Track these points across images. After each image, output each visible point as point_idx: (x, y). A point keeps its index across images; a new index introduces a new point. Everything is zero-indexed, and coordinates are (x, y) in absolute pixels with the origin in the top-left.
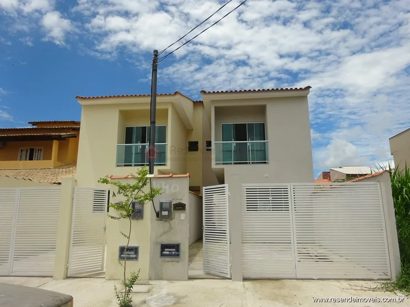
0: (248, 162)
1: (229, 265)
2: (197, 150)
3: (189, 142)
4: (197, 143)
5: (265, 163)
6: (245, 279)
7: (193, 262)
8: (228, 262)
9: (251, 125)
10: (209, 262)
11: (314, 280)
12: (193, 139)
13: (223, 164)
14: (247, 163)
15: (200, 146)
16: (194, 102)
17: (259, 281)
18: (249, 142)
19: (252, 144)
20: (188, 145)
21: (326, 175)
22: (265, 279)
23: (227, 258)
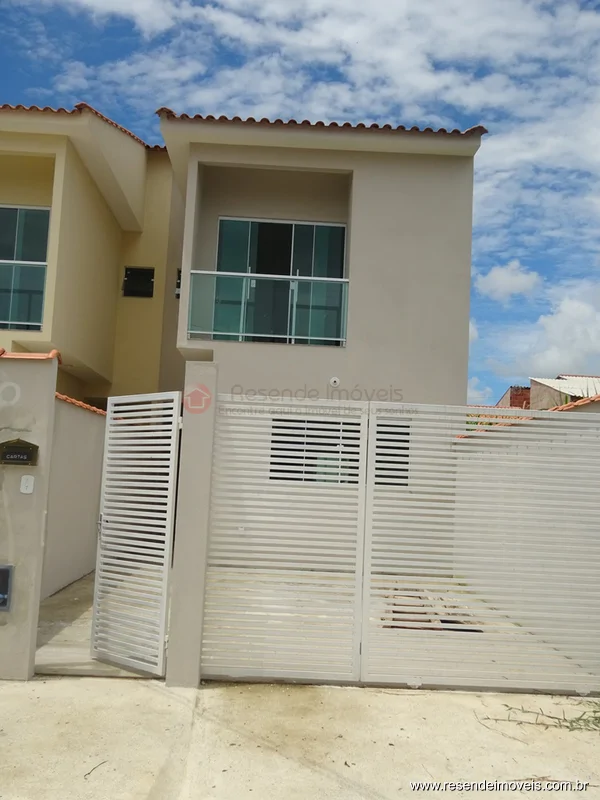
0: (288, 337)
1: (162, 638)
2: (149, 294)
3: (127, 269)
4: (150, 273)
5: (337, 344)
6: (207, 681)
7: (77, 621)
8: (161, 630)
9: (305, 232)
10: (106, 626)
11: (409, 688)
12: (140, 262)
13: (216, 337)
14: (283, 341)
15: (159, 282)
16: (148, 147)
17: (250, 687)
18: (294, 279)
19: (304, 286)
20: (123, 278)
21: (520, 396)
22: (270, 683)
23: (158, 615)
